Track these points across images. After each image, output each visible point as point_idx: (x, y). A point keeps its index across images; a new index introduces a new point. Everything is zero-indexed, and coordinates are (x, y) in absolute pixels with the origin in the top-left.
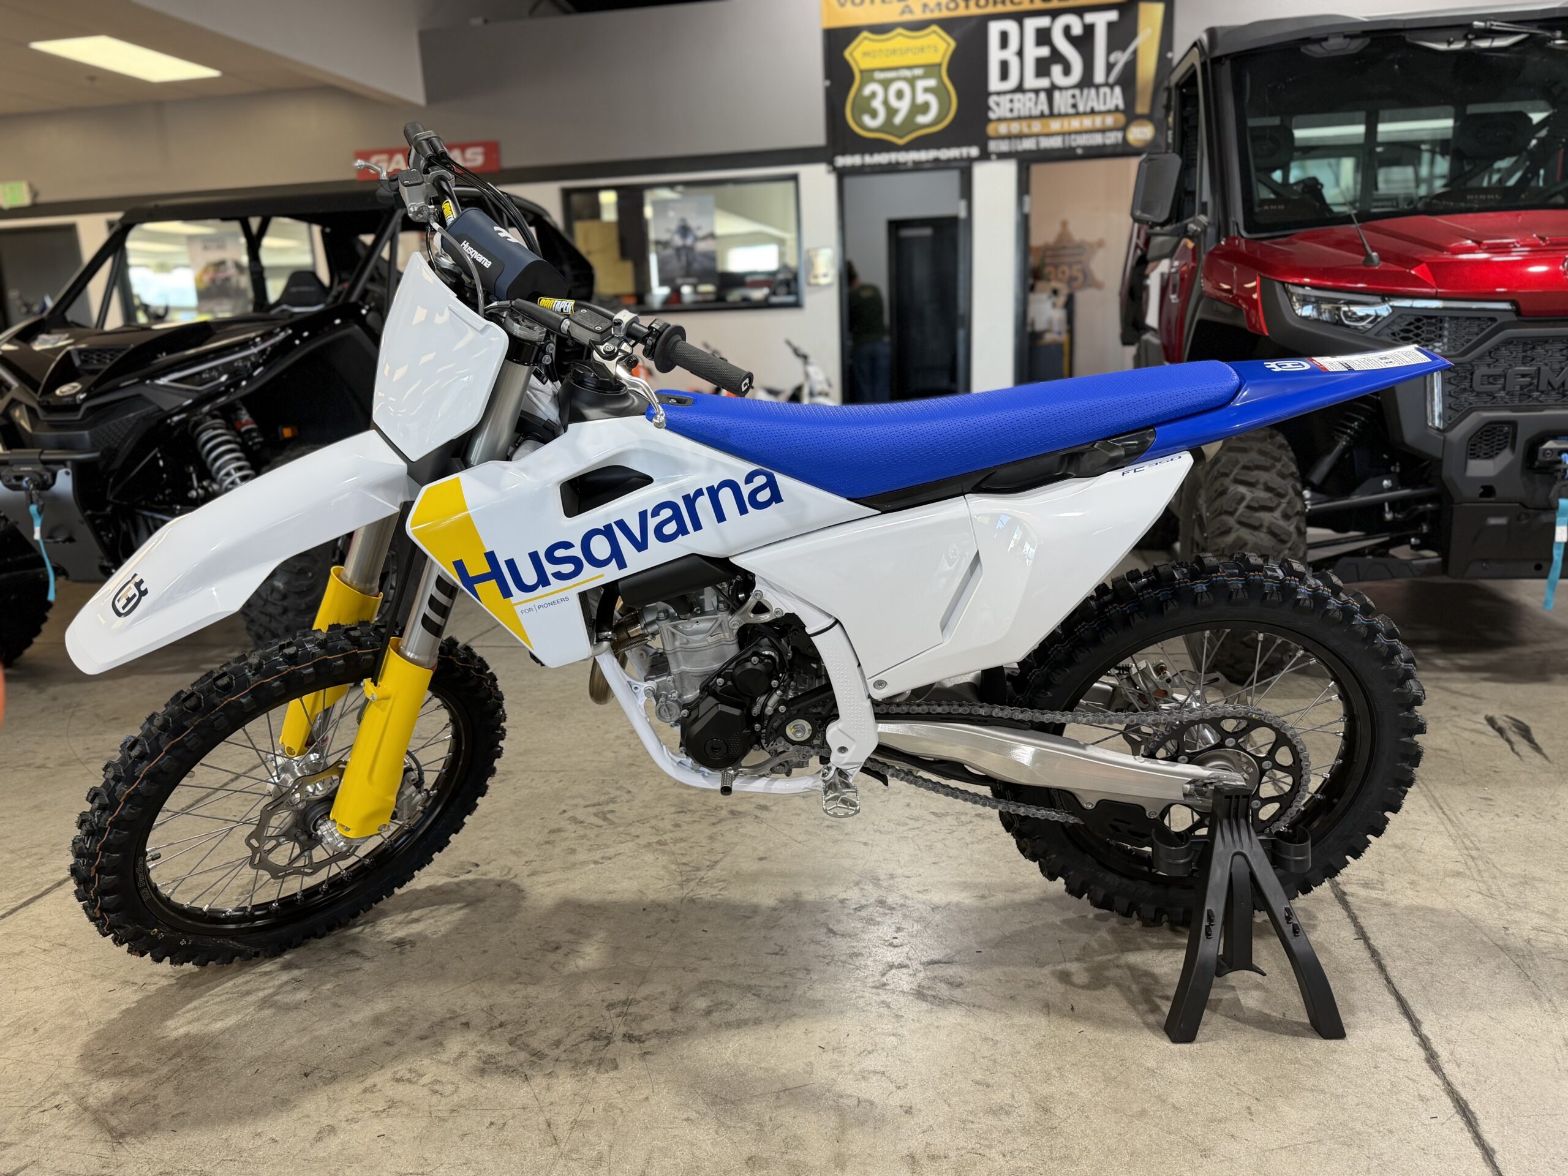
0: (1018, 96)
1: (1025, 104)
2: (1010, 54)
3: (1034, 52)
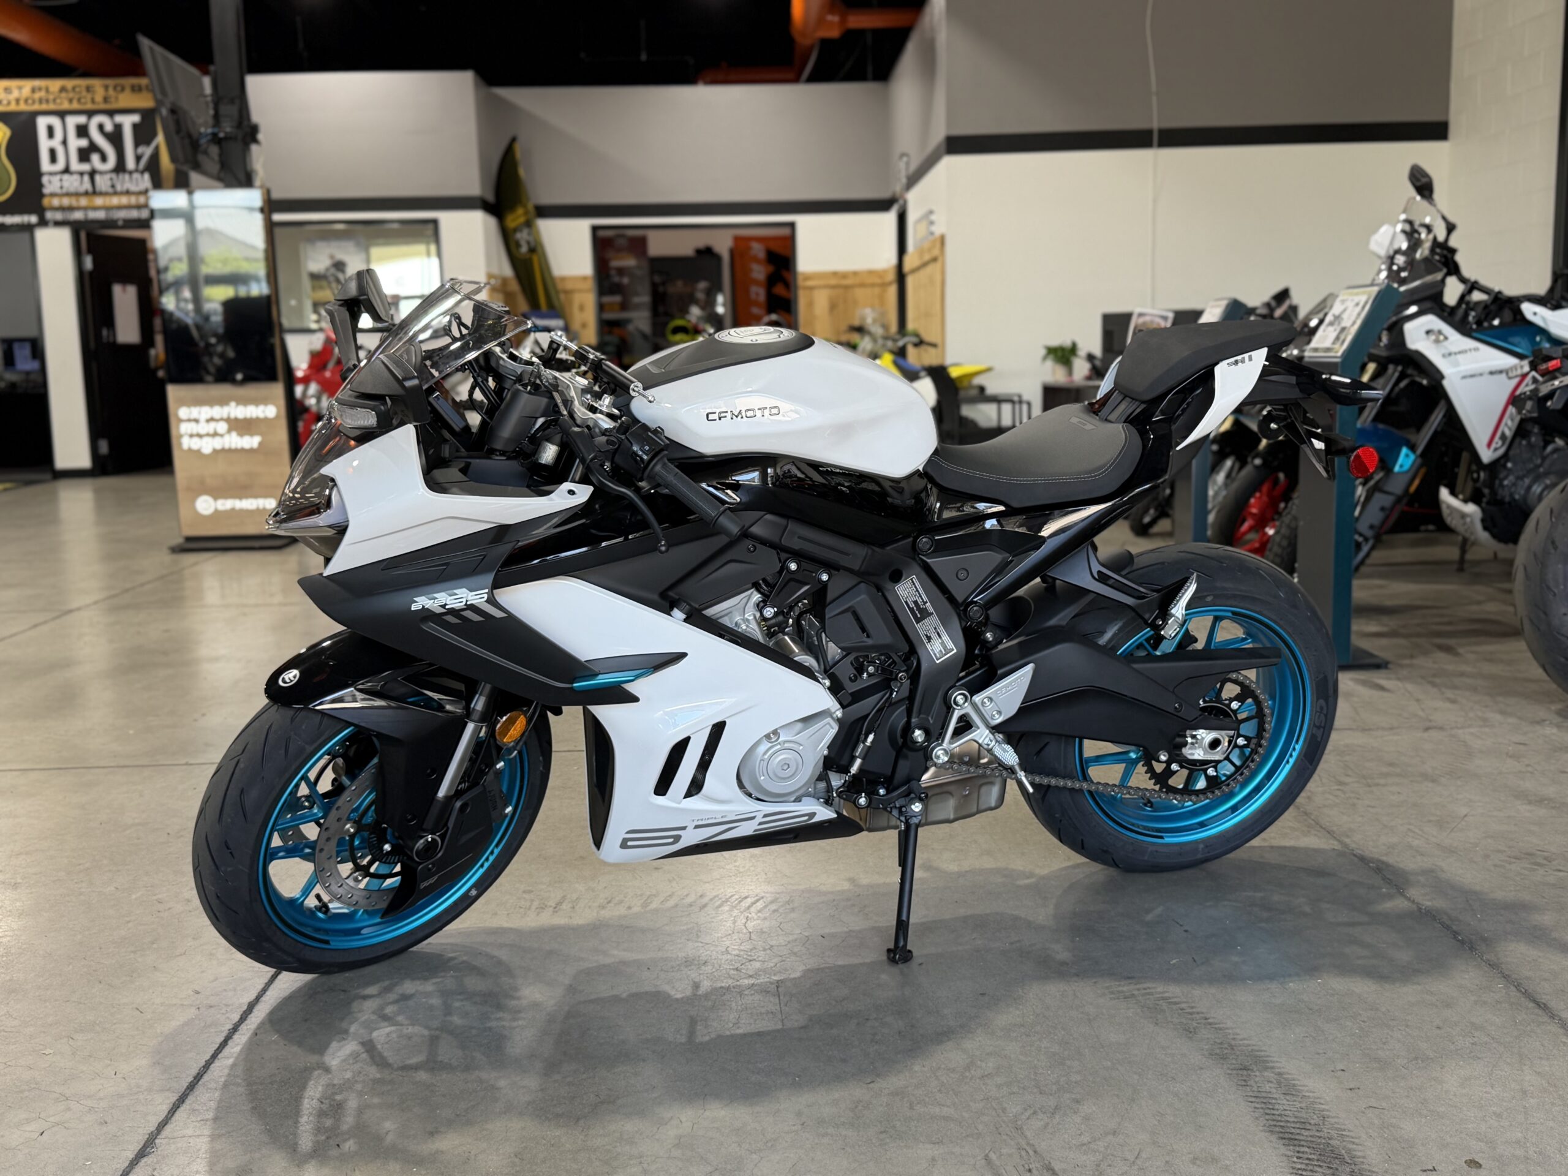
0: (66, 177)
1: (71, 183)
2: (56, 143)
3: (76, 143)
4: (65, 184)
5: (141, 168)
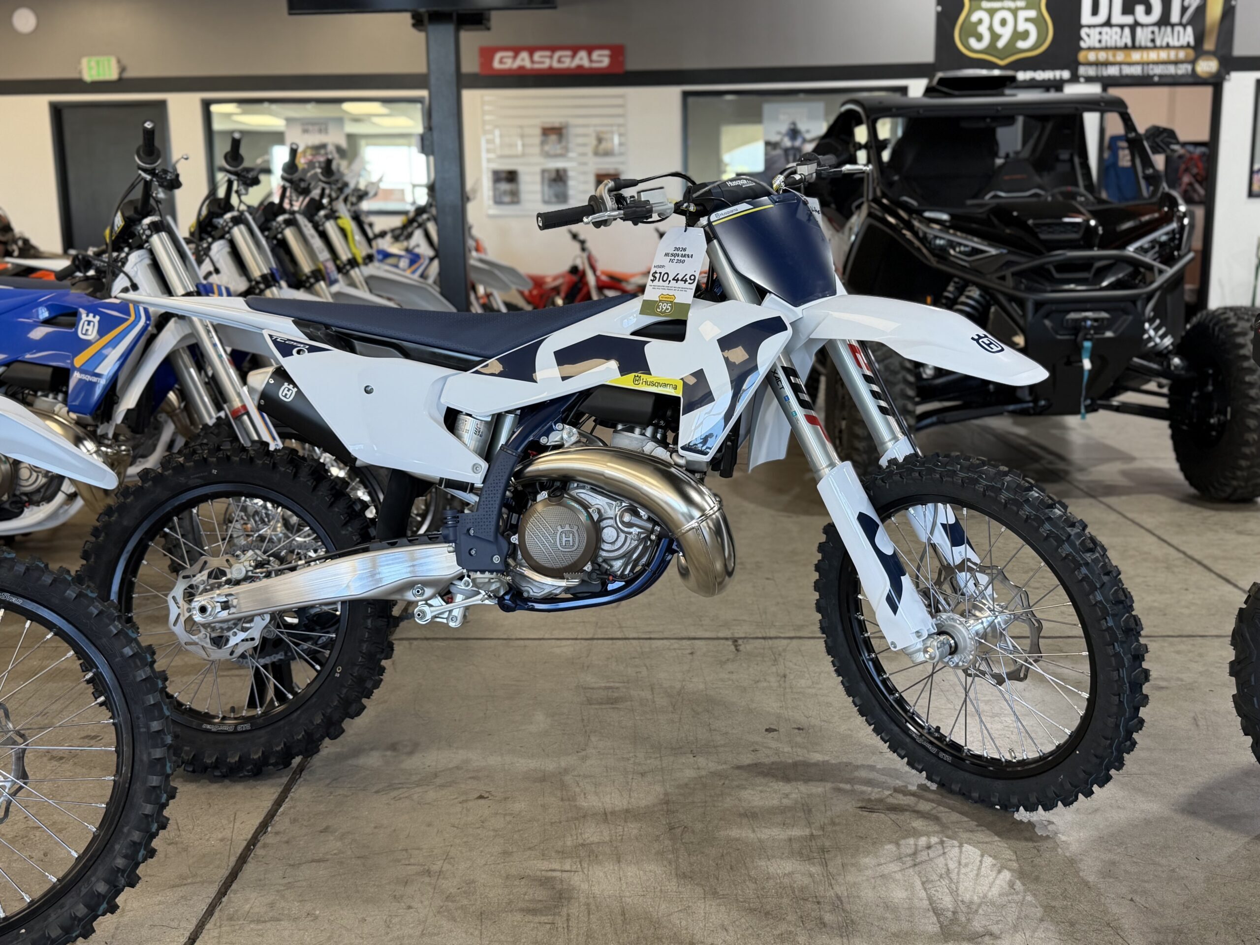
0: (1106, 30)
1: (1112, 37)
4: (1104, 37)
5: (1185, 20)
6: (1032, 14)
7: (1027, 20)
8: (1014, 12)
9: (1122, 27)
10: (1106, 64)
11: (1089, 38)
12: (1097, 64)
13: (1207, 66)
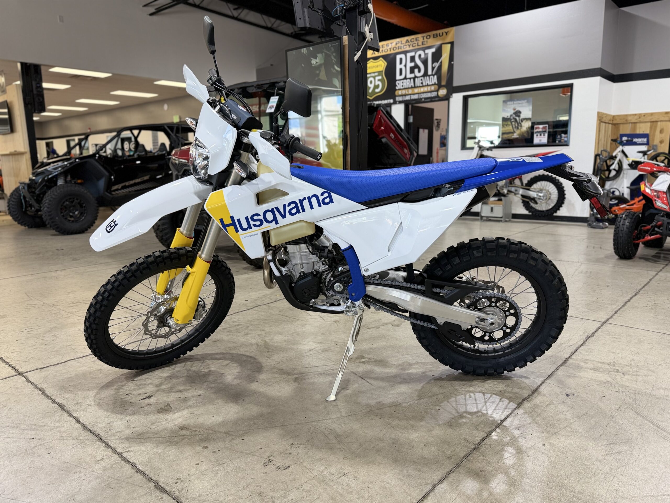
0: (405, 81)
1: (408, 83)
2: (402, 66)
3: (410, 65)
4: (404, 84)
5: (434, 73)
6: (380, 77)
7: (379, 80)
8: (374, 77)
9: (410, 79)
10: (406, 95)
11: (399, 85)
12: (402, 95)
13: (443, 92)
